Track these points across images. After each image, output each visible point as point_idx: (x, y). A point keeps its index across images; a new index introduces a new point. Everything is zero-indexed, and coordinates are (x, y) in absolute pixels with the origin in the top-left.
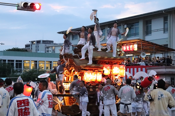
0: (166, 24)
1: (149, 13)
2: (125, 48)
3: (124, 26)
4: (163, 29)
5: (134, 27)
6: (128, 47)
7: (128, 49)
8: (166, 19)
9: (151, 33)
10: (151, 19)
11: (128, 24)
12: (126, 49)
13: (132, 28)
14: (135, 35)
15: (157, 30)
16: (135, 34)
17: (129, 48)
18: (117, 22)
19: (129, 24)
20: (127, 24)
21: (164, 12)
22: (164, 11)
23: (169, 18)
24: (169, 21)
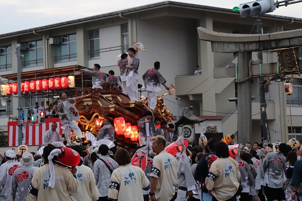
0: (125, 38)
1: (94, 16)
2: (52, 82)
3: (48, 40)
4: (120, 48)
5: (67, 42)
6: (56, 81)
7: (57, 85)
8: (124, 28)
9: (98, 54)
10: (99, 29)
11: (56, 37)
12: (54, 83)
13: (64, 45)
14: (69, 58)
15: (109, 50)
16: (69, 55)
17: (60, 83)
18: (34, 32)
19: (58, 36)
20: (54, 37)
21: (120, 15)
22: (122, 14)
23: (129, 26)
24: (129, 33)
